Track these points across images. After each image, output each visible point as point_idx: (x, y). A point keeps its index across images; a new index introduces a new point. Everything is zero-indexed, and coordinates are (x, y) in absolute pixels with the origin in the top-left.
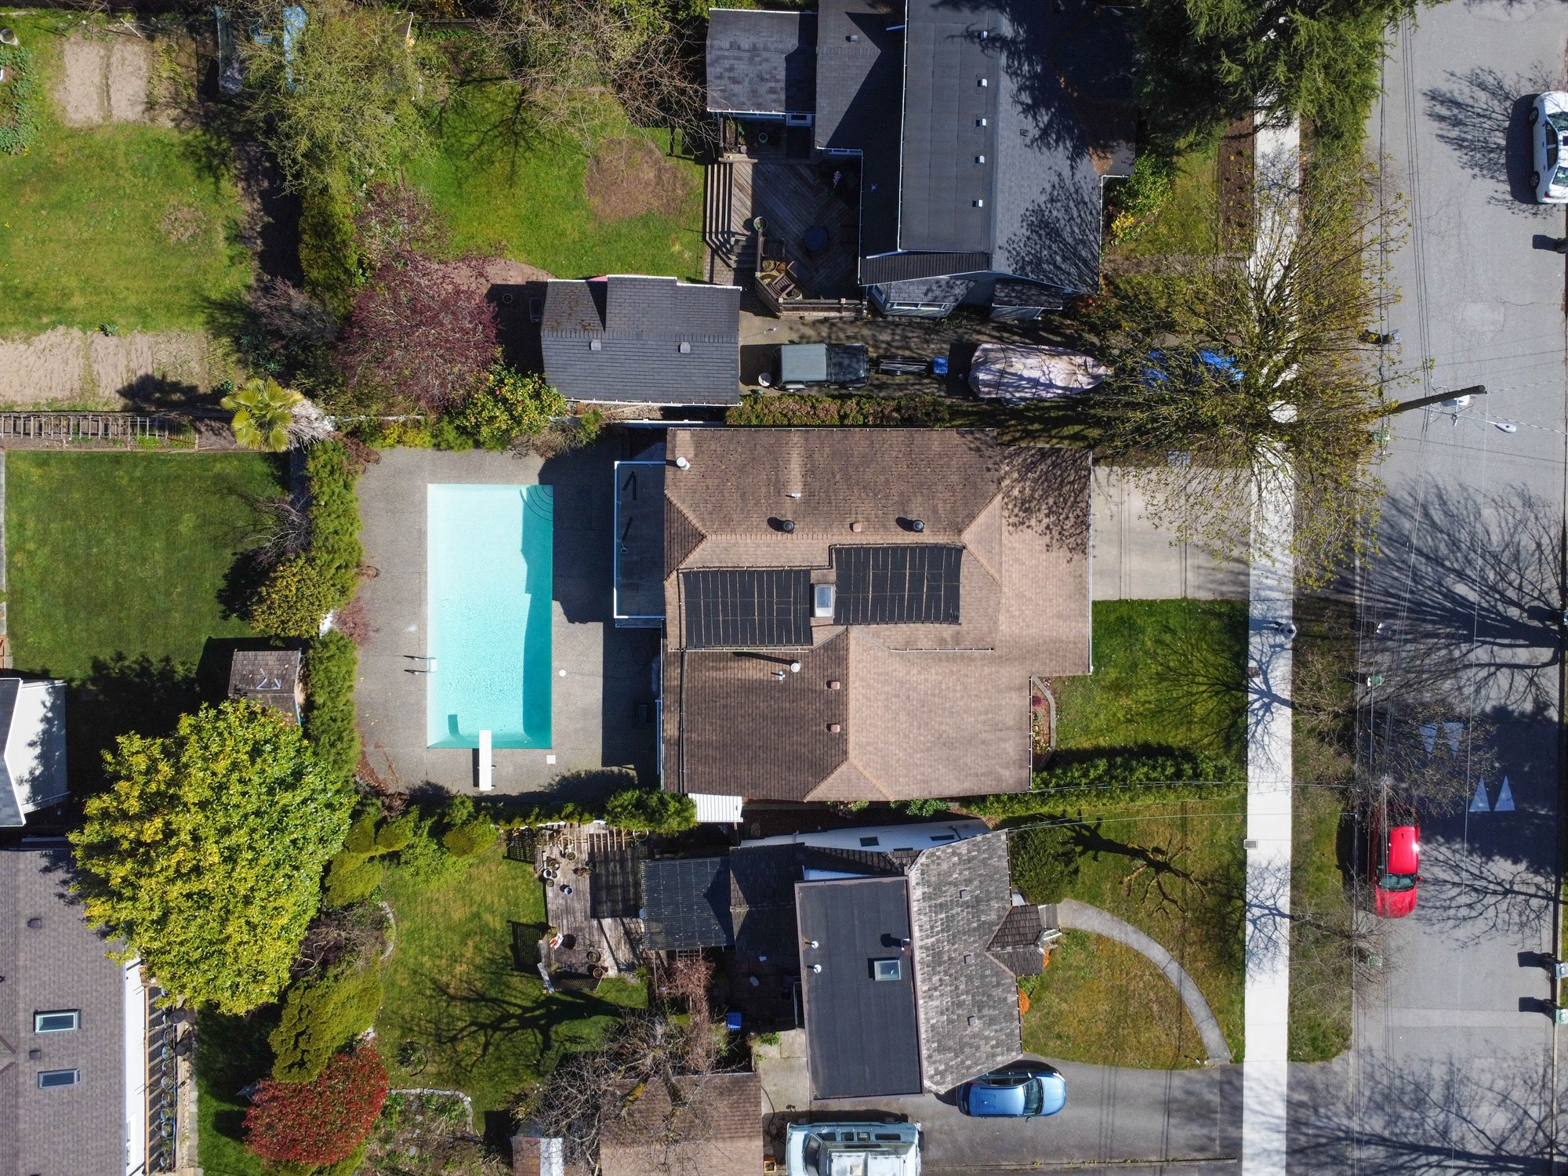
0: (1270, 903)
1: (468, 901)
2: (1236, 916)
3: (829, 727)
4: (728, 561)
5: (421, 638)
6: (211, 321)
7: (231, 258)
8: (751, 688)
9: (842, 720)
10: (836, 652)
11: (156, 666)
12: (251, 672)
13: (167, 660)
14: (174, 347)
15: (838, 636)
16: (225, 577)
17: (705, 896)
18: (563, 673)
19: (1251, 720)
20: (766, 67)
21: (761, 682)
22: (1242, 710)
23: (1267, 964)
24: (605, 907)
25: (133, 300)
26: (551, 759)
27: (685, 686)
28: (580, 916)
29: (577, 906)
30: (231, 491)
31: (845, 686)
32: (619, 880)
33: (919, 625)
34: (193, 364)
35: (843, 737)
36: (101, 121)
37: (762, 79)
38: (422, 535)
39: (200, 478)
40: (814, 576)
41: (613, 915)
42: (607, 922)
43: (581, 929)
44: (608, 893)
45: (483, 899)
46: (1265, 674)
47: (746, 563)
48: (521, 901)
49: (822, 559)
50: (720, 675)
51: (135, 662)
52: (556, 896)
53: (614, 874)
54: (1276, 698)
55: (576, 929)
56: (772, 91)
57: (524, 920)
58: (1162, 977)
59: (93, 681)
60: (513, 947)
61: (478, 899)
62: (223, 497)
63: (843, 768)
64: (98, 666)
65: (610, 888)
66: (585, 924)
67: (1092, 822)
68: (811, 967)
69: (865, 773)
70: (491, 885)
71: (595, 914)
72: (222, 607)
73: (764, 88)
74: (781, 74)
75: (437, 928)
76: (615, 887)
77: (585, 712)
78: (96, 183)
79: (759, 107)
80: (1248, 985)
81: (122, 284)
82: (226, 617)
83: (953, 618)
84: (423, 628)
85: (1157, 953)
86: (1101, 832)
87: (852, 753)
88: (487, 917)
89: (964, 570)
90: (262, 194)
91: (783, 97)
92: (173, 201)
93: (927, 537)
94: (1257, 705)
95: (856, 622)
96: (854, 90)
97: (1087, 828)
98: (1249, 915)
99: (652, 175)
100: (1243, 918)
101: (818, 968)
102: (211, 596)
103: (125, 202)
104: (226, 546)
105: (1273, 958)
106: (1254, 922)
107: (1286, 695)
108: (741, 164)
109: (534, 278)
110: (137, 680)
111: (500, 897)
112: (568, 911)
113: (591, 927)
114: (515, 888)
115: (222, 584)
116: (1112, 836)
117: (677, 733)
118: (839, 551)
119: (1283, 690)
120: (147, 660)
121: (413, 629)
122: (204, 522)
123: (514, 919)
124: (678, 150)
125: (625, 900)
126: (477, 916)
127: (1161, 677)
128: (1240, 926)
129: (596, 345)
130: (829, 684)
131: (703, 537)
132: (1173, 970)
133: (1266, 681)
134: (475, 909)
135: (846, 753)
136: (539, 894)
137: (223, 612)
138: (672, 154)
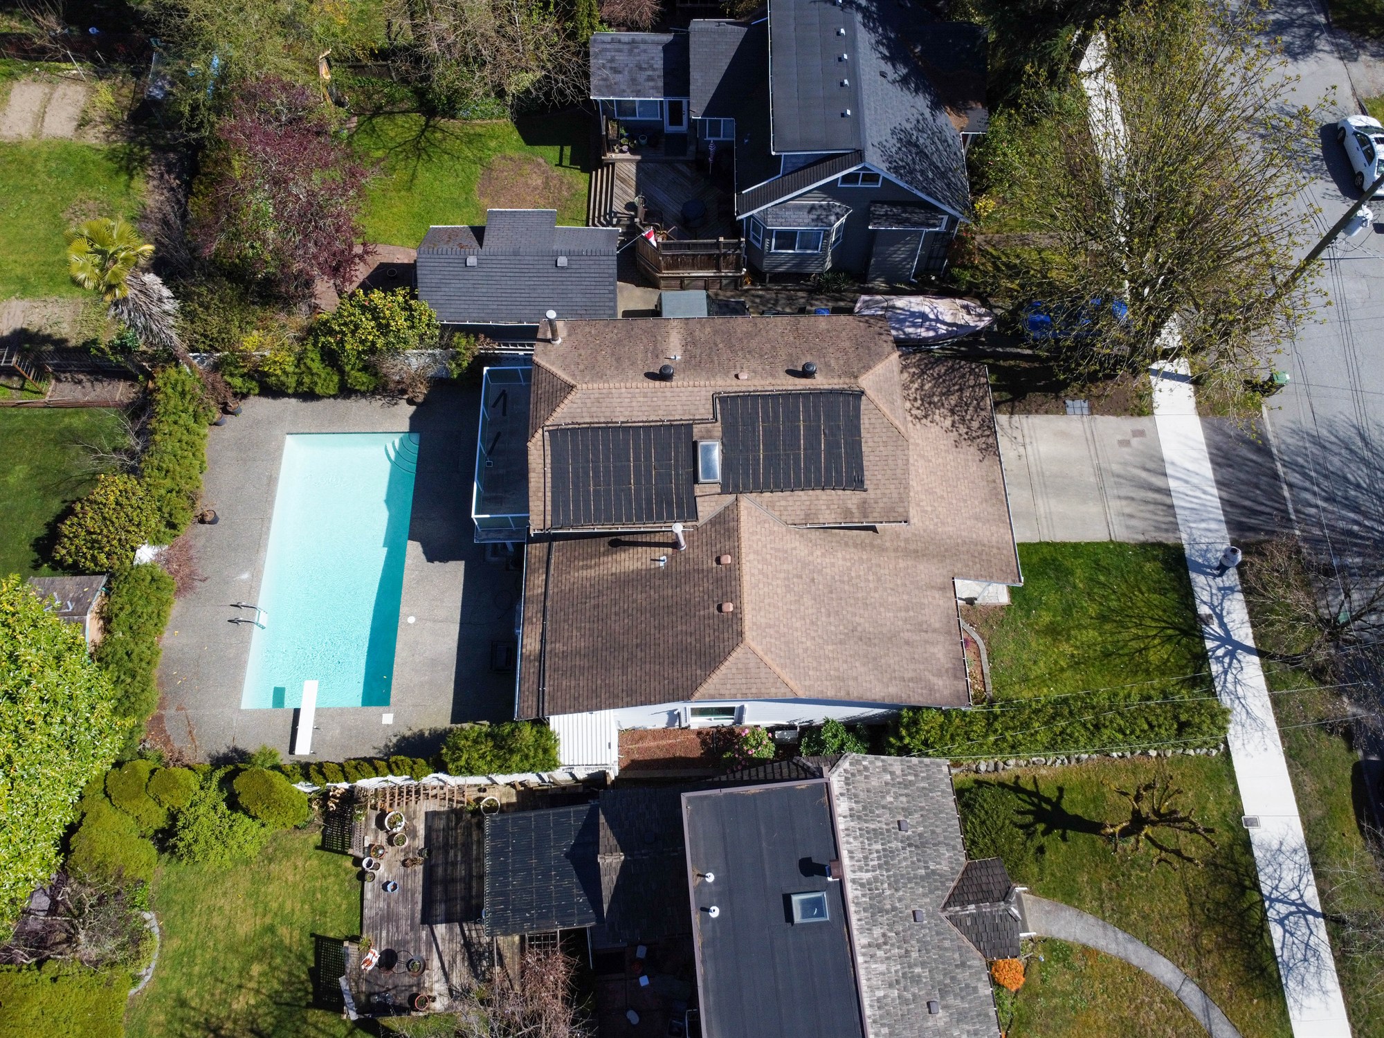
0: (1294, 896)
1: (261, 906)
2: (1256, 914)
3: (720, 608)
4: (600, 415)
5: (254, 587)
8: (625, 581)
9: (736, 596)
10: (726, 525)
14: (48, 312)
15: (727, 508)
17: (567, 855)
18: (411, 620)
19: (1215, 668)
20: (644, 57)
21: (639, 572)
22: (1202, 658)
23: (1311, 981)
24: (440, 909)
25: (19, 271)
26: (388, 719)
27: (550, 592)
28: (404, 925)
29: (402, 910)
30: (76, 440)
31: (737, 558)
32: (461, 871)
33: (819, 492)
34: (65, 325)
35: (737, 616)
36: (30, 138)
37: (641, 69)
38: (272, 481)
39: (44, 431)
40: (697, 429)
41: (448, 920)
42: (440, 929)
43: (406, 942)
44: (446, 891)
45: (281, 907)
46: (1220, 617)
47: (620, 417)
48: (330, 908)
49: (705, 411)
50: (591, 573)
52: (378, 897)
53: (454, 864)
54: (1239, 646)
55: (398, 942)
56: (650, 79)
57: (331, 935)
58: (1178, 1004)
60: (313, 973)
61: (274, 905)
63: (738, 654)
65: (449, 881)
66: (410, 936)
67: (1052, 794)
68: (706, 910)
69: (767, 659)
70: (295, 885)
71: (428, 919)
72: (36, 556)
73: (642, 77)
74: (659, 63)
75: (215, 949)
76: (454, 881)
77: (434, 663)
78: (11, 182)
79: (638, 94)
80: (1293, 1014)
81: (11, 258)
83: (856, 482)
84: (256, 574)
85: (1164, 970)
86: (1065, 805)
87: (748, 635)
88: (283, 931)
89: (865, 422)
90: (171, 190)
91: (661, 83)
92: (80, 195)
93: (820, 382)
94: (1220, 652)
95: (747, 490)
96: (724, 65)
97: (1048, 801)
98: (1271, 914)
99: (539, 182)
100: (1264, 919)
101: (715, 912)
102: (24, 546)
103: (35, 197)
104: (56, 494)
105: (1318, 973)
106: (1281, 922)
107: (1250, 642)
108: (624, 163)
111: (303, 902)
112: (389, 918)
113: (418, 940)
114: (324, 891)
115: (40, 532)
116: (1079, 812)
117: (538, 647)
118: (723, 400)
119: (1244, 633)
121: (245, 576)
122: (40, 471)
123: (318, 932)
124: (566, 162)
125: (467, 899)
126: (271, 929)
127: (1103, 618)
128: (1262, 929)
129: (472, 261)
130: (718, 561)
131: (572, 387)
132: (1191, 995)
133: (1223, 625)
134: (268, 920)
135: (741, 634)
136: (355, 897)
137: (35, 561)
138: (560, 164)
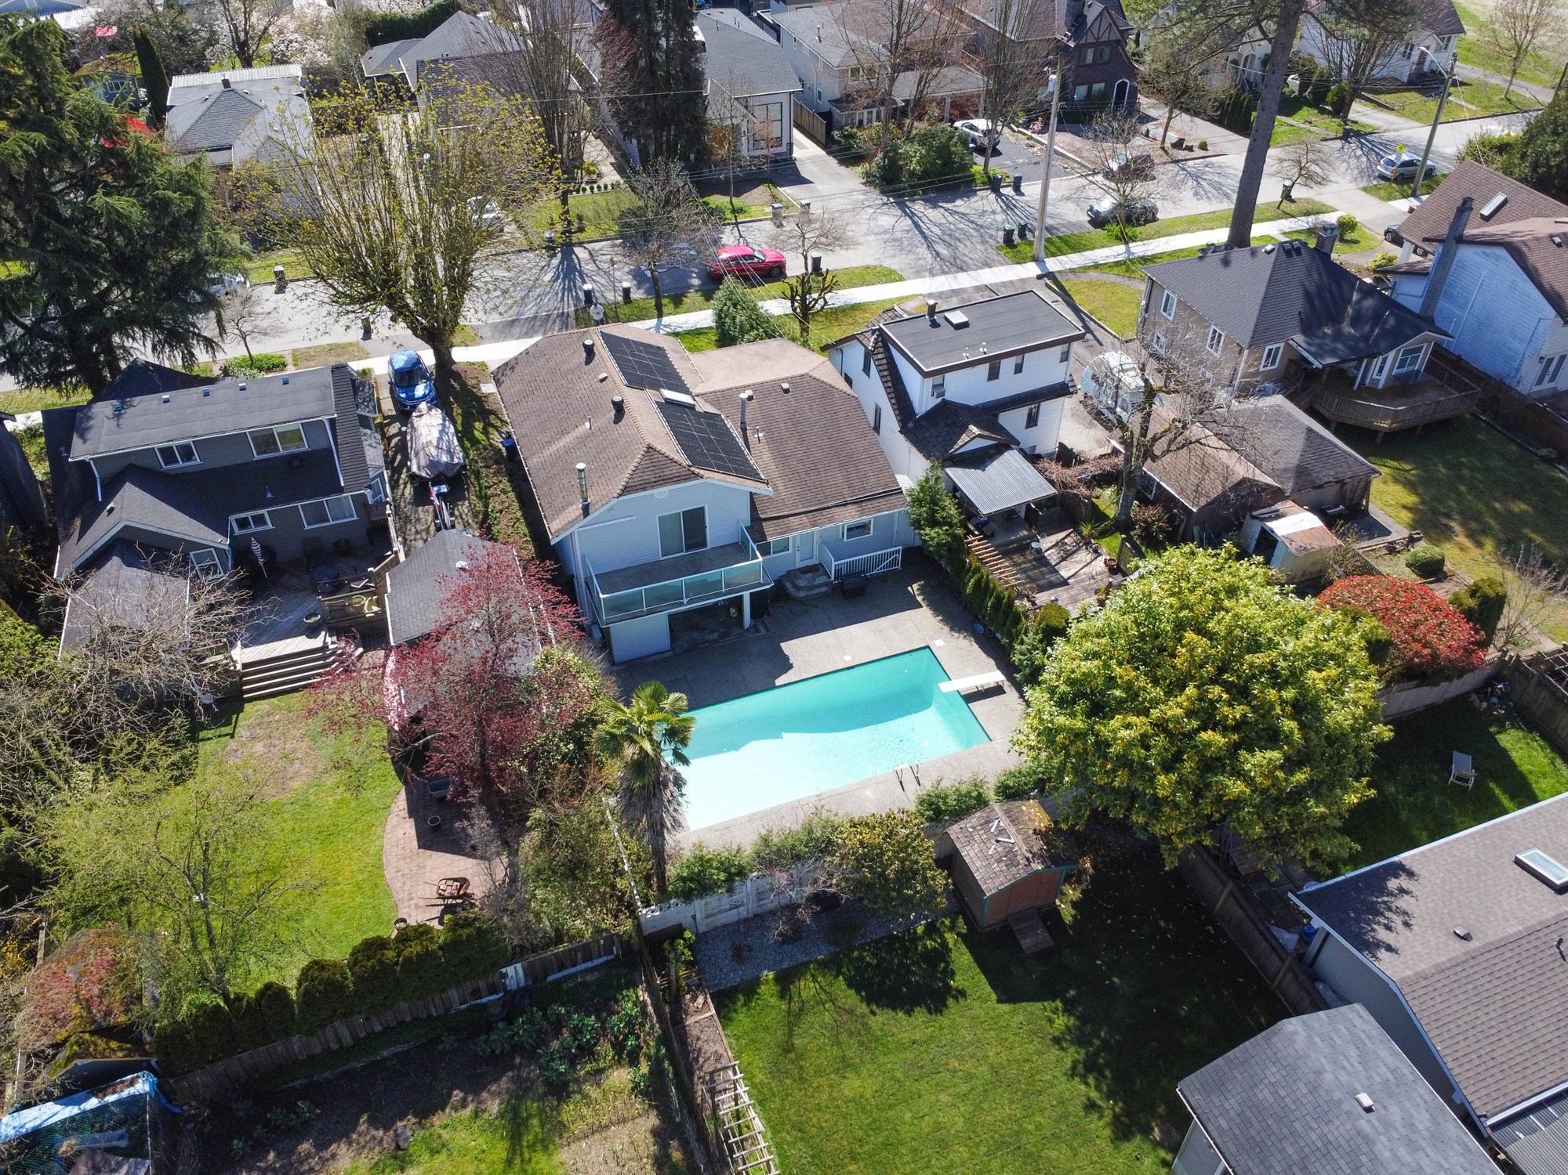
3: (786, 391)
6: (545, 1144)
7: (433, 1152)
8: (781, 456)
9: (776, 383)
11: (1073, 1054)
12: (999, 861)
13: (1057, 1041)
16: (909, 1013)
17: (982, 471)
19: (680, 330)
21: (771, 450)
22: (674, 334)
30: (788, 1049)
35: (790, 380)
40: (657, 399)
41: (1055, 571)
42: (1065, 573)
47: (666, 431)
49: (642, 393)
51: (1087, 1084)
54: (659, 324)
59: (1146, 1131)
62: (800, 1057)
63: (816, 375)
64: (1123, 1131)
71: (1063, 583)
72: (950, 1002)
77: (878, 633)
82: (962, 993)
84: (864, 785)
87: (802, 371)
90: (321, 1145)
91: (170, 580)
94: (668, 330)
102: (944, 1020)
104: (865, 1025)
107: (654, 321)
109: (405, 813)
110: (1108, 1073)
113: (1078, 583)
115: (920, 1015)
117: (850, 507)
118: (632, 386)
119: (651, 323)
120: (1074, 1068)
121: (869, 793)
122: (845, 1065)
125: (1036, 568)
129: (476, 624)
130: (751, 399)
131: (650, 448)
133: (648, 329)
135: (803, 376)
137: (956, 998)
138: (232, 736)
